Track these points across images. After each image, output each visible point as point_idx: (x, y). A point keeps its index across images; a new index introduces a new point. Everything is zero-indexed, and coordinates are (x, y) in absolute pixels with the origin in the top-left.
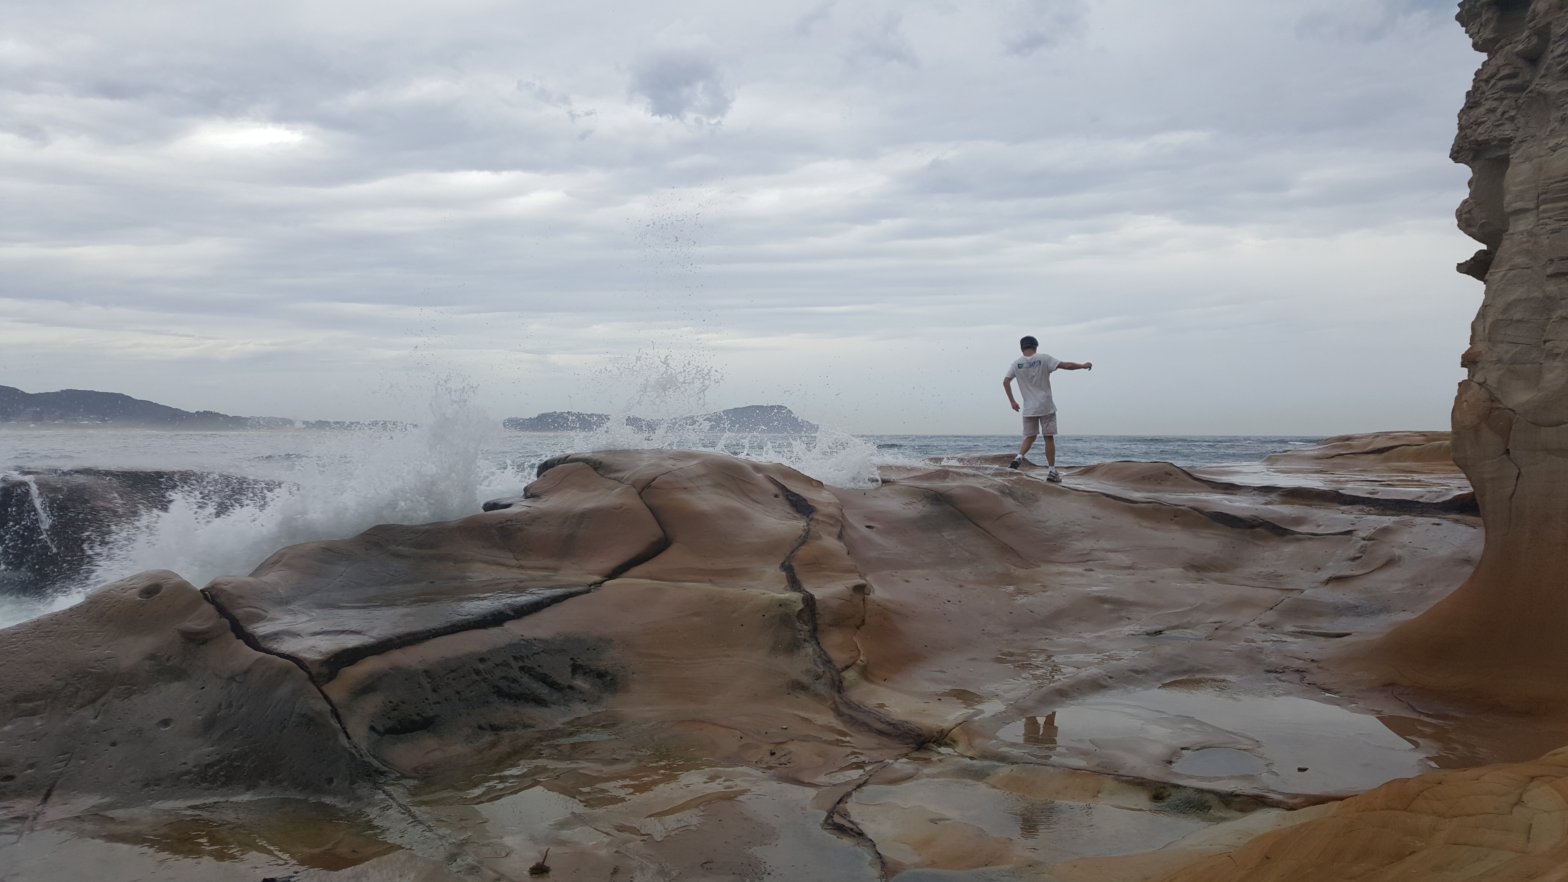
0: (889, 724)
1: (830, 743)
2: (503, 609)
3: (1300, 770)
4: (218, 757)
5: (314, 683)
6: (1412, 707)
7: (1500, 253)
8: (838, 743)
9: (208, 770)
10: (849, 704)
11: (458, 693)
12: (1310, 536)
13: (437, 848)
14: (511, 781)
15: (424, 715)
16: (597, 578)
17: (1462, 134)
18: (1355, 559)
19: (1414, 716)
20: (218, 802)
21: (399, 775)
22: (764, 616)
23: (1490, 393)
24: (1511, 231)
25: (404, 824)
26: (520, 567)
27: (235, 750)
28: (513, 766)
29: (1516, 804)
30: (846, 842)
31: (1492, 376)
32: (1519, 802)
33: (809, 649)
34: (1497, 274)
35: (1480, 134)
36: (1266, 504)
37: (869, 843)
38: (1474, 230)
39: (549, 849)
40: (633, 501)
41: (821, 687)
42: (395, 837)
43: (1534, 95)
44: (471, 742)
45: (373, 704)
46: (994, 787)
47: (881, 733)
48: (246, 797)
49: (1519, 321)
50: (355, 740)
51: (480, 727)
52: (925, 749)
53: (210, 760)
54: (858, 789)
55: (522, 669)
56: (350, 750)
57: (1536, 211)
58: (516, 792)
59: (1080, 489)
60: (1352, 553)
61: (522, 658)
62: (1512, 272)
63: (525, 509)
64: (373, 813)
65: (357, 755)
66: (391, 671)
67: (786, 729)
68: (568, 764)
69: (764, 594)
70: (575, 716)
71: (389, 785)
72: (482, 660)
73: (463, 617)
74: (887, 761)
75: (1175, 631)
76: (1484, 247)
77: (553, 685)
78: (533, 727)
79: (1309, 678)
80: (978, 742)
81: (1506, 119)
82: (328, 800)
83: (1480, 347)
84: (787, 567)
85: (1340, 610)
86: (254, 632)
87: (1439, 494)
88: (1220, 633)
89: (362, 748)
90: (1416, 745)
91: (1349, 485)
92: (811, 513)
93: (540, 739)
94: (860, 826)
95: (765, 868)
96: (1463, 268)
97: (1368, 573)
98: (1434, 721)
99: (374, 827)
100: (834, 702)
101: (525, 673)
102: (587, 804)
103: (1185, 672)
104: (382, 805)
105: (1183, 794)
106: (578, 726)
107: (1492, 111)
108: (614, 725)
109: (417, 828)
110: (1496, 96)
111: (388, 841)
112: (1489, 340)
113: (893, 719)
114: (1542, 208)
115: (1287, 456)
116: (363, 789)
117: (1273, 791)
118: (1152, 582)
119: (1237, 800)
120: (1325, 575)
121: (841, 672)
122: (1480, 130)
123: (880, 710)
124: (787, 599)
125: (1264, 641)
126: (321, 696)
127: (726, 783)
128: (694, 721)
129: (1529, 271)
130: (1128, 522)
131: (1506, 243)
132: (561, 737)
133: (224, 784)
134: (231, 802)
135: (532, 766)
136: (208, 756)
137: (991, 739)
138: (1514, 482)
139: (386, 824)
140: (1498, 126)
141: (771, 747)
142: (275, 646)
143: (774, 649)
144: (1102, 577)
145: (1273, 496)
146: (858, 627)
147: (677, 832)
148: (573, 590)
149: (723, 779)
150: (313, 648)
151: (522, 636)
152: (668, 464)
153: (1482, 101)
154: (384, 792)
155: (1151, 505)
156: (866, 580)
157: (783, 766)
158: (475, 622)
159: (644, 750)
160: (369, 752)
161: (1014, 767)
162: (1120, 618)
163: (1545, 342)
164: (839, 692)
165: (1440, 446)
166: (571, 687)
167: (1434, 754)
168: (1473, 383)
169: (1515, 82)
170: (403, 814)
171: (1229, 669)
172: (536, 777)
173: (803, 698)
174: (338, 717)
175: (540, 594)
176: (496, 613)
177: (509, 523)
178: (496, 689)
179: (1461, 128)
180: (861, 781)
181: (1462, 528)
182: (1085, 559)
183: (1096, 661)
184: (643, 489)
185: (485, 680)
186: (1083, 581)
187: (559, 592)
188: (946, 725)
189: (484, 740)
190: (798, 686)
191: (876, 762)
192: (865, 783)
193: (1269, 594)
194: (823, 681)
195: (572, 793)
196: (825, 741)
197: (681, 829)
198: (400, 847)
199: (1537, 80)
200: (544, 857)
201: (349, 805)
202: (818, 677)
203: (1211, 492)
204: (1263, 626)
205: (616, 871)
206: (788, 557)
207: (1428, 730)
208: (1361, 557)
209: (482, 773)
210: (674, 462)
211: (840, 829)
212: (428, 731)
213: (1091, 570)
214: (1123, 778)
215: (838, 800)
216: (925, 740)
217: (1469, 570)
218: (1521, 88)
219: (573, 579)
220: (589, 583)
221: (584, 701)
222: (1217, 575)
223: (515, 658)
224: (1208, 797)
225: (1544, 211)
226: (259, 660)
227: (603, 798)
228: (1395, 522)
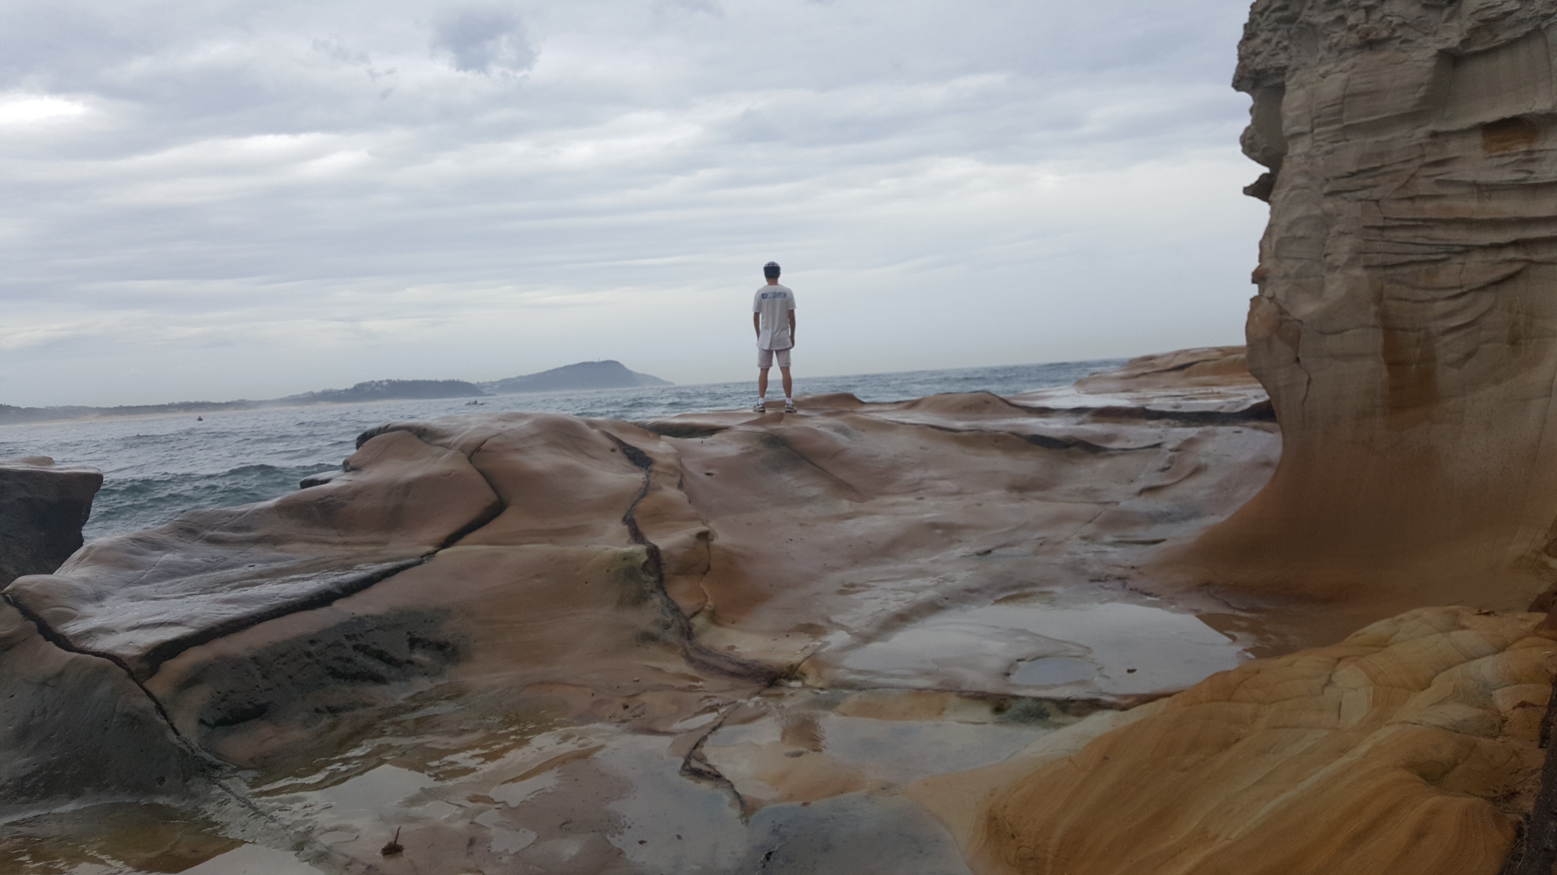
0: (740, 664)
1: (683, 690)
2: (330, 587)
3: (1130, 671)
4: (34, 768)
5: (135, 680)
6: (1227, 603)
7: (1282, 175)
8: (691, 689)
9: (26, 783)
10: (699, 650)
11: (290, 677)
12: (1122, 451)
13: (282, 838)
14: (355, 762)
15: (256, 703)
16: (429, 549)
17: (1242, 64)
18: (1164, 470)
19: (1229, 611)
20: (39, 816)
21: (235, 767)
22: (608, 571)
23: (1279, 306)
24: (1290, 153)
25: (245, 818)
26: (346, 543)
27: (54, 758)
28: (356, 746)
29: (1326, 685)
30: (705, 786)
31: (1280, 290)
32: (1329, 683)
33: (657, 600)
34: (1279, 194)
35: (1258, 63)
36: (1079, 424)
37: (727, 785)
38: (1257, 154)
39: (400, 828)
40: (463, 467)
41: (671, 636)
42: (236, 832)
43: (1303, 25)
44: (309, 726)
45: (200, 696)
46: (844, 714)
47: (732, 674)
48: (70, 807)
49: (1302, 238)
50: (185, 735)
51: (317, 711)
52: (776, 685)
53: (28, 771)
54: (713, 733)
55: (355, 647)
56: (179, 746)
57: (1310, 135)
58: (361, 773)
59: (907, 422)
60: (1162, 464)
61: (354, 637)
62: (1293, 193)
63: (344, 484)
64: (210, 809)
65: (188, 751)
66: (217, 660)
67: (638, 681)
68: (413, 740)
69: (607, 549)
70: (417, 691)
71: (227, 778)
72: (312, 642)
73: (288, 600)
74: (739, 701)
75: (1003, 549)
76: (1266, 170)
77: (391, 662)
78: (373, 706)
79: (1131, 584)
80: (826, 672)
81: (1281, 49)
82: (161, 800)
83: (1268, 264)
84: (629, 521)
85: (1154, 519)
86: (66, 632)
87: (1238, 404)
88: (1045, 547)
89: (193, 743)
90: (1234, 638)
91: (1155, 401)
92: (649, 465)
93: (381, 718)
94: (717, 769)
95: (625, 822)
96: (1249, 191)
97: (1177, 483)
98: (1248, 615)
99: (212, 823)
100: (685, 649)
101: (360, 651)
102: (437, 777)
103: (1015, 587)
104: (220, 800)
105: (1022, 705)
106: (421, 700)
107: (1267, 41)
108: (459, 695)
109: (258, 820)
110: (1270, 27)
111: (229, 837)
112: (1276, 256)
113: (743, 660)
114: (1316, 131)
115: (1096, 378)
116: (197, 785)
117: (1106, 694)
118: (979, 505)
119: (1073, 705)
120: (1137, 486)
121: (689, 619)
122: (1258, 59)
123: (730, 652)
124: (631, 553)
125: (1087, 552)
126: (143, 692)
127: (581, 742)
128: (542, 683)
129: (1308, 191)
130: (953, 450)
131: (1286, 167)
132: (403, 713)
133: (43, 797)
134: (54, 814)
135: (376, 745)
136: (24, 767)
137: (838, 668)
138: (1305, 387)
139: (225, 819)
140: (1274, 55)
141: (624, 701)
142: (89, 645)
143: (621, 603)
144: (932, 504)
145: (1085, 417)
146: (704, 573)
147: (533, 796)
148: (404, 562)
149: (576, 738)
150: (130, 644)
151: (353, 614)
152: (498, 426)
153: (1258, 32)
154: (220, 786)
155: (973, 433)
156: (708, 526)
157: (638, 718)
158: (301, 603)
159: (492, 718)
160: (200, 746)
161: (863, 693)
162: (952, 542)
163: (1325, 256)
164: (689, 639)
165: (1235, 361)
166: (410, 662)
167: (1250, 645)
168: (1263, 299)
169: (1286, 13)
170: (243, 807)
171: (1055, 582)
172: (381, 756)
173: (653, 649)
174: (164, 713)
175: (369, 569)
176: (324, 592)
177: (330, 499)
178: (330, 670)
179: (1241, 58)
180: (716, 724)
181: (1260, 434)
182: (915, 488)
183: (932, 584)
184: (473, 453)
185: (318, 662)
186: (915, 509)
187: (388, 565)
188: (795, 659)
189: (323, 723)
190: (647, 638)
191: (730, 704)
192: (720, 725)
193: (1086, 508)
194: (672, 629)
195: (420, 768)
196: (678, 689)
197: (537, 793)
198: (243, 842)
199: (1305, 12)
200: (396, 836)
201: (183, 804)
202: (667, 626)
203: (1027, 416)
204: (1084, 538)
205: (472, 842)
206: (630, 510)
207: (1243, 624)
208: (1169, 468)
209: (324, 757)
210: (503, 424)
211: (698, 774)
212: (262, 719)
213: (922, 498)
214: (966, 694)
215: (694, 744)
216: (776, 676)
217: (1269, 472)
218: (1291, 20)
219: (404, 552)
220: (421, 554)
221: (426, 674)
222: (1038, 494)
223: (348, 637)
224: (1046, 704)
225: (1319, 134)
226: (73, 660)
227: (453, 771)
228: (1200, 433)
